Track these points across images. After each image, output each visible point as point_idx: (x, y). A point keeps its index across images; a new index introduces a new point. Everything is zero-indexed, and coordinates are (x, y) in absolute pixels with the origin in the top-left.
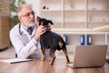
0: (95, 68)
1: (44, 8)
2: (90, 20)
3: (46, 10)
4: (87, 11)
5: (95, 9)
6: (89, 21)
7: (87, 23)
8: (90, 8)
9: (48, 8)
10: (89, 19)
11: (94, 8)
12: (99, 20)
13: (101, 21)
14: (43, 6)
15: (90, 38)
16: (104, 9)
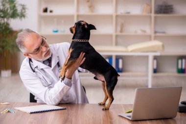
0: (162, 121)
1: (45, 10)
2: (121, 31)
3: (48, 13)
4: (117, 16)
5: (129, 13)
6: (119, 33)
7: (117, 36)
8: (122, 11)
9: (51, 11)
10: (119, 29)
11: (129, 11)
12: (136, 32)
13: (139, 32)
14: (44, 7)
15: (120, 61)
16: (145, 14)
